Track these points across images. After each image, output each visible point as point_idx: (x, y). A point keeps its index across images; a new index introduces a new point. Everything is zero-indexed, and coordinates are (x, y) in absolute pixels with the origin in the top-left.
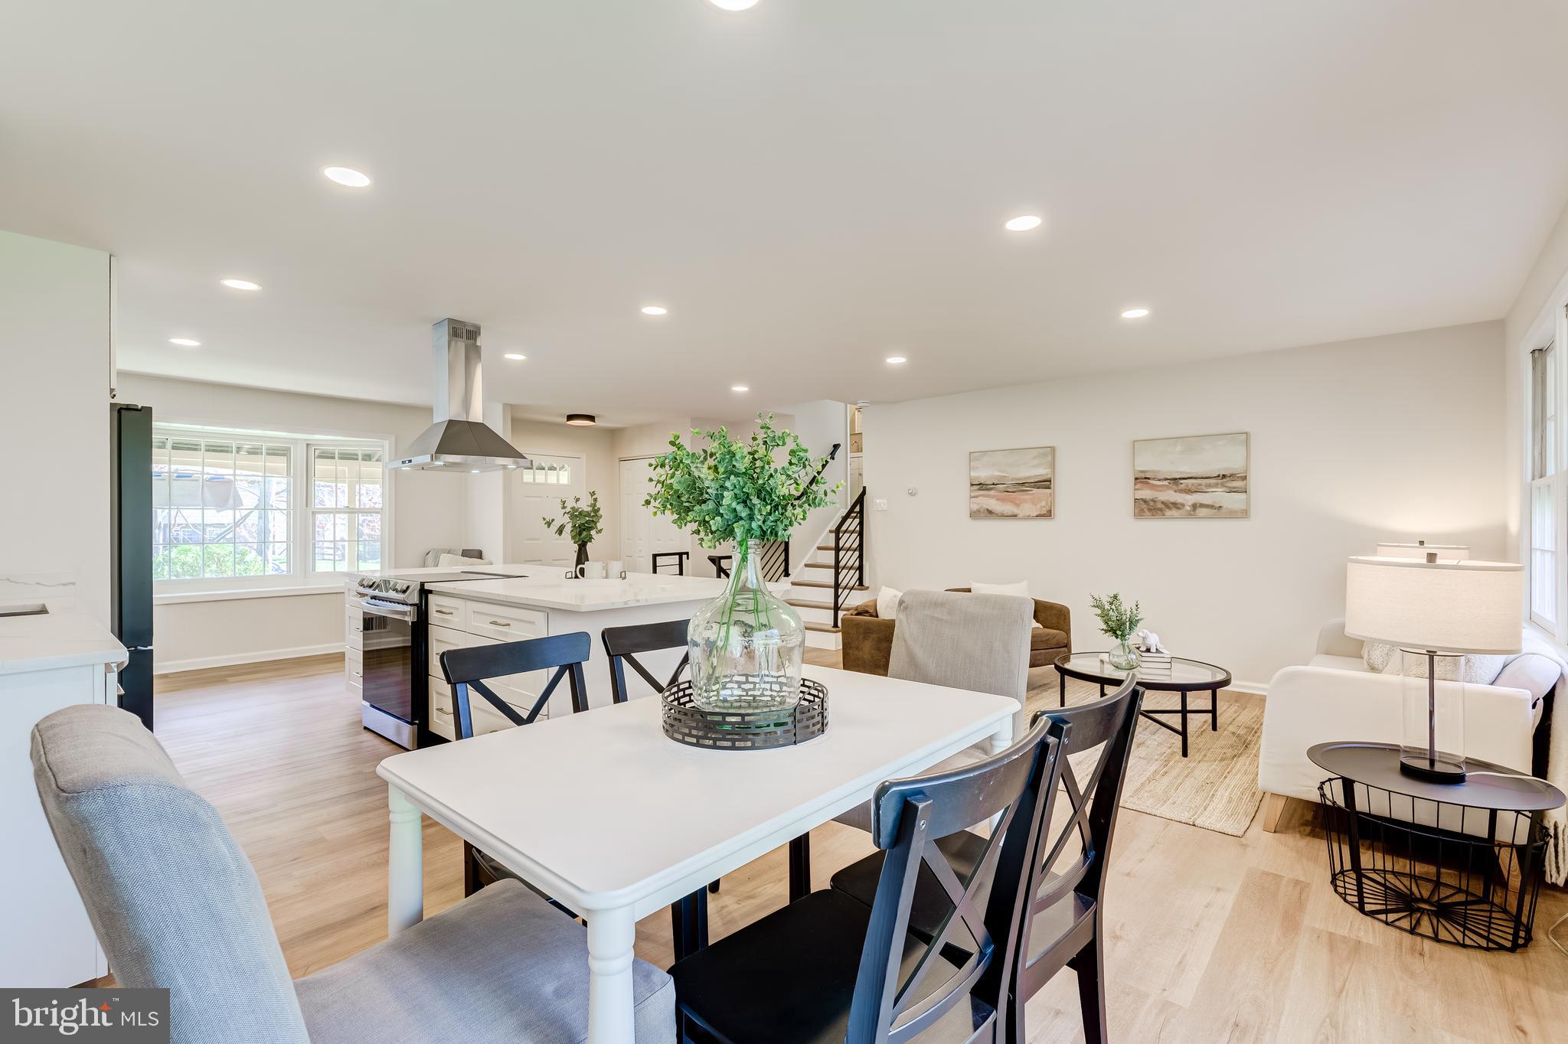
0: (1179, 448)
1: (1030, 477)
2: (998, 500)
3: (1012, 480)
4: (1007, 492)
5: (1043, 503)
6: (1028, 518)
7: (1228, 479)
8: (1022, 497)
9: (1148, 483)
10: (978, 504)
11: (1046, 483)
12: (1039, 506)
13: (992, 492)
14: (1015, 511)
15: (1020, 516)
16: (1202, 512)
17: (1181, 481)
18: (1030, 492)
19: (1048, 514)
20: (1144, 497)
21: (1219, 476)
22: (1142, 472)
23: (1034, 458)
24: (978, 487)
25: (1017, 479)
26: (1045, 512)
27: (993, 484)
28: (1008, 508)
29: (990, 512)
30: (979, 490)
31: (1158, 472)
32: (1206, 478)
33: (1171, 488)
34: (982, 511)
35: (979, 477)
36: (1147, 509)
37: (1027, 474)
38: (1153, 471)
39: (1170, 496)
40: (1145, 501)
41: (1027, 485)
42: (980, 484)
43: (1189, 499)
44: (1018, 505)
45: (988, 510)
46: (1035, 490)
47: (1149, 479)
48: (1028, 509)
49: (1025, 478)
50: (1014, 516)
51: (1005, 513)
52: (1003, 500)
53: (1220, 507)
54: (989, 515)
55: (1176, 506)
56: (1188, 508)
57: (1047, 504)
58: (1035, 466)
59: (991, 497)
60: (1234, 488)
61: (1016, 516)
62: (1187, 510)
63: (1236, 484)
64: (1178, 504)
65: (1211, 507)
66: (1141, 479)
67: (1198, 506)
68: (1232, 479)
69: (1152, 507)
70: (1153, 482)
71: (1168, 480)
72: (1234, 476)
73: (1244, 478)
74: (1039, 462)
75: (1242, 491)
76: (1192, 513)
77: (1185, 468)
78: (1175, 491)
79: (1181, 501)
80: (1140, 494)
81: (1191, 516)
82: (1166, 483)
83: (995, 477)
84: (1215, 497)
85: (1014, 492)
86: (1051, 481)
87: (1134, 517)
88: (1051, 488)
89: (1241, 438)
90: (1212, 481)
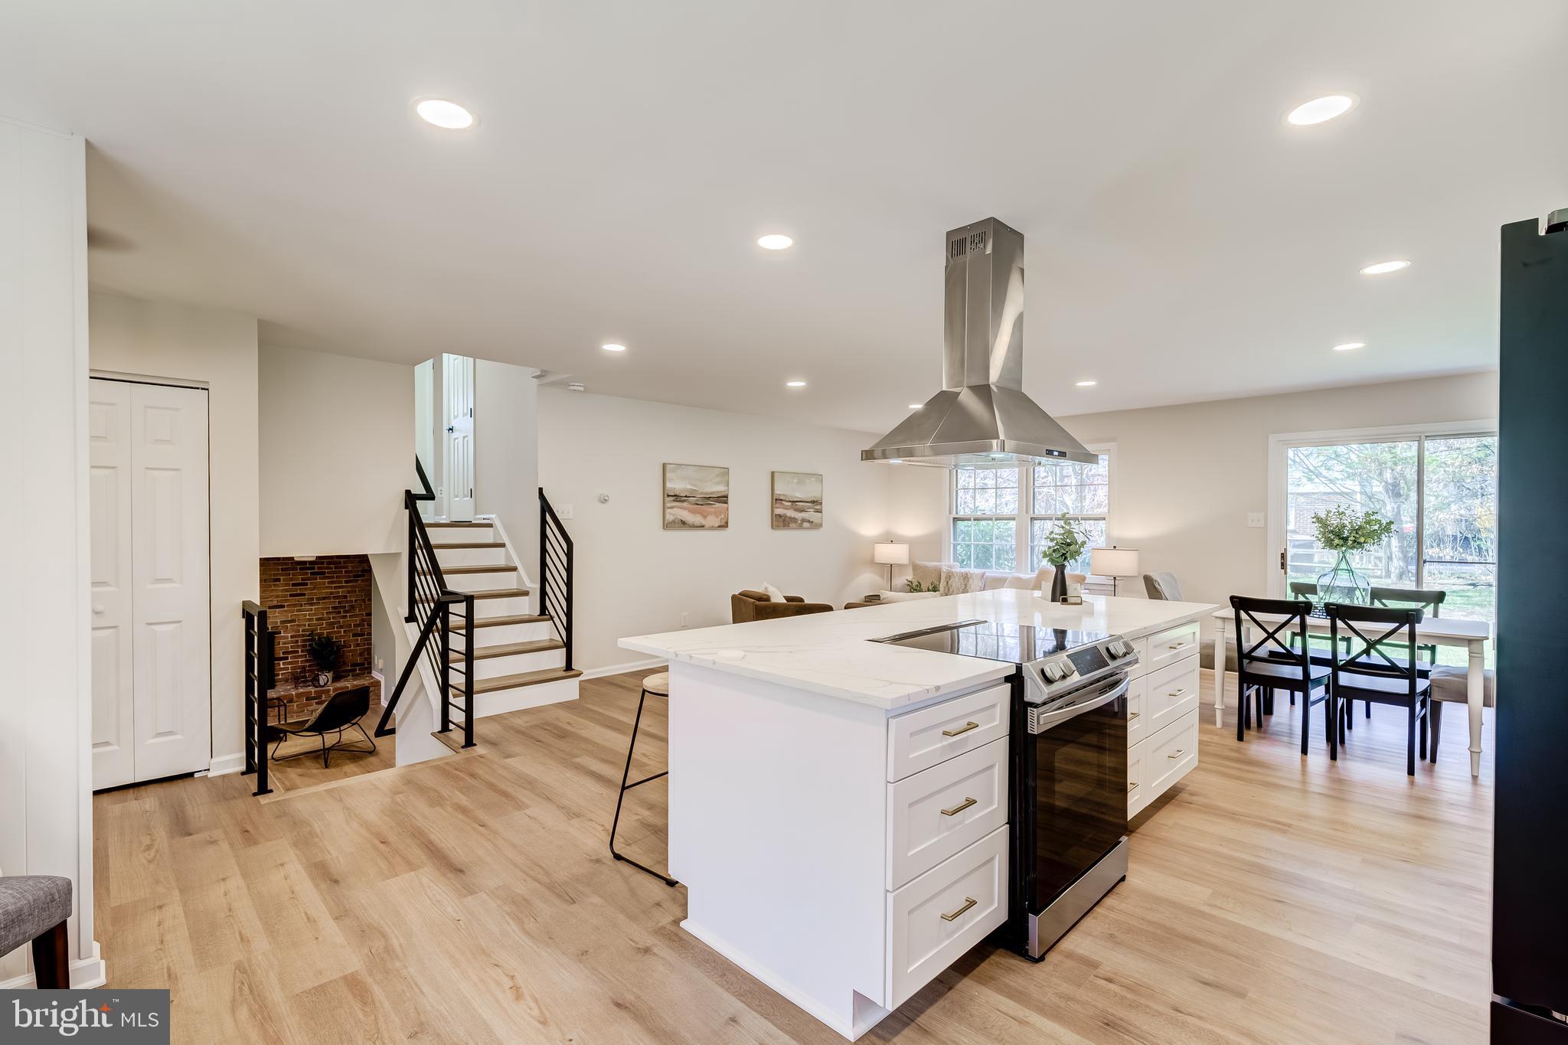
0: (796, 480)
1: (713, 493)
2: (689, 511)
3: (700, 494)
4: (698, 504)
5: (723, 516)
6: (712, 528)
8: (708, 509)
9: (783, 504)
10: (673, 515)
11: (723, 499)
12: (719, 519)
13: (685, 504)
14: (704, 522)
15: (706, 527)
16: (806, 524)
17: (797, 503)
18: (713, 506)
19: (725, 526)
20: (779, 513)
21: (812, 501)
22: (779, 495)
23: (717, 476)
24: (674, 498)
25: (704, 494)
26: (723, 524)
27: (686, 497)
28: (696, 519)
29: (683, 523)
30: (674, 501)
31: (787, 496)
32: (806, 502)
33: (793, 508)
34: (674, 521)
35: (674, 488)
36: (780, 522)
37: (713, 490)
38: (784, 495)
39: (790, 513)
40: (781, 516)
41: (712, 499)
42: (675, 496)
43: (799, 516)
44: (705, 517)
45: (682, 521)
46: (718, 504)
47: (782, 500)
48: (711, 520)
49: (711, 493)
51: (696, 524)
52: (693, 512)
53: (813, 521)
54: (683, 525)
55: (794, 520)
56: (800, 522)
57: (725, 516)
58: (718, 483)
59: (685, 508)
60: (818, 509)
61: (703, 526)
63: (818, 507)
64: (794, 518)
65: (809, 521)
66: (776, 500)
67: (804, 520)
68: (816, 503)
69: (784, 521)
70: (784, 502)
71: (790, 501)
72: (817, 501)
73: (821, 504)
74: (717, 480)
75: (820, 511)
76: (800, 524)
77: (799, 495)
78: (794, 510)
79: (796, 517)
80: (778, 511)
81: (800, 527)
82: (790, 504)
83: (687, 490)
84: (810, 515)
85: (702, 505)
86: (727, 497)
87: (772, 527)
88: (726, 503)
89: (819, 478)
90: (810, 504)
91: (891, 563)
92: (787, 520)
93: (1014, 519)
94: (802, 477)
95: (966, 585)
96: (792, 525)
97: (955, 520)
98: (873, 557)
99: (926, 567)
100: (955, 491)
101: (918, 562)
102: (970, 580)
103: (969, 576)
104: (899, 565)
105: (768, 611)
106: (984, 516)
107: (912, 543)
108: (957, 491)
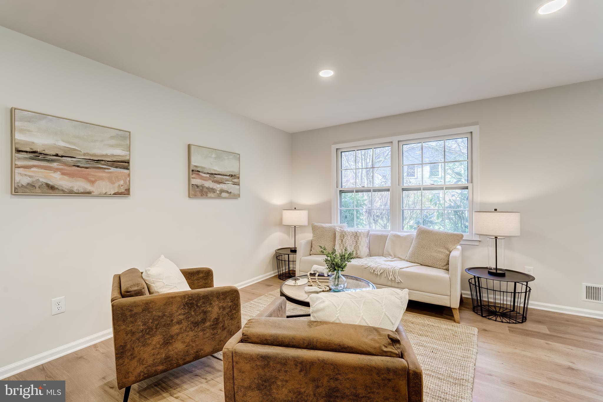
0: (214, 155)
1: (106, 155)
2: (63, 174)
3: (85, 154)
4: (78, 166)
5: (122, 182)
6: (105, 195)
7: (233, 177)
8: (96, 174)
9: (199, 175)
10: (31, 176)
11: (124, 164)
12: (116, 185)
13: (55, 165)
14: (89, 187)
15: (95, 194)
16: (224, 195)
17: (215, 176)
18: (107, 170)
19: (127, 192)
20: (196, 184)
21: (230, 175)
22: (196, 166)
23: (112, 138)
24: (31, 154)
25: (91, 155)
26: (123, 191)
28: (80, 185)
29: (52, 188)
31: (204, 168)
32: (224, 175)
33: (210, 179)
34: (37, 186)
35: (33, 143)
36: (198, 192)
37: (104, 153)
38: (201, 167)
39: (209, 184)
40: (198, 186)
41: (103, 162)
42: (34, 152)
43: (218, 187)
44: (92, 182)
45: (48, 185)
46: (113, 169)
47: (199, 172)
48: (103, 186)
49: (103, 156)
50: (88, 193)
51: (75, 189)
52: (70, 175)
53: (231, 192)
54: (51, 191)
55: (213, 190)
56: (218, 192)
57: (125, 182)
58: (112, 146)
59: (56, 170)
60: (235, 182)
61: (89, 193)
62: (218, 193)
63: (236, 180)
64: (212, 189)
65: (227, 192)
66: (193, 171)
67: (222, 191)
68: (234, 177)
69: (202, 191)
70: (201, 174)
71: (208, 173)
72: (235, 176)
73: (239, 178)
74: (113, 142)
75: (238, 184)
76: (220, 195)
77: (217, 168)
78: (212, 181)
79: (215, 187)
80: (195, 181)
81: (219, 197)
82: (208, 176)
83: (59, 148)
84: (229, 186)
85: (87, 168)
86: (128, 163)
87: (189, 197)
88: (127, 168)
89: (237, 156)
90: (228, 177)
91: (295, 225)
92: (205, 190)
93: (388, 190)
94: (220, 154)
95: (357, 242)
96: (210, 195)
97: (341, 192)
98: (281, 220)
99: (323, 228)
100: (340, 171)
101: (316, 224)
102: (360, 239)
103: (358, 235)
104: (301, 226)
105: (135, 311)
106: (363, 189)
107: (309, 209)
108: (341, 171)
